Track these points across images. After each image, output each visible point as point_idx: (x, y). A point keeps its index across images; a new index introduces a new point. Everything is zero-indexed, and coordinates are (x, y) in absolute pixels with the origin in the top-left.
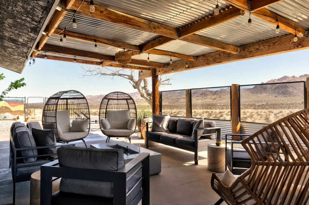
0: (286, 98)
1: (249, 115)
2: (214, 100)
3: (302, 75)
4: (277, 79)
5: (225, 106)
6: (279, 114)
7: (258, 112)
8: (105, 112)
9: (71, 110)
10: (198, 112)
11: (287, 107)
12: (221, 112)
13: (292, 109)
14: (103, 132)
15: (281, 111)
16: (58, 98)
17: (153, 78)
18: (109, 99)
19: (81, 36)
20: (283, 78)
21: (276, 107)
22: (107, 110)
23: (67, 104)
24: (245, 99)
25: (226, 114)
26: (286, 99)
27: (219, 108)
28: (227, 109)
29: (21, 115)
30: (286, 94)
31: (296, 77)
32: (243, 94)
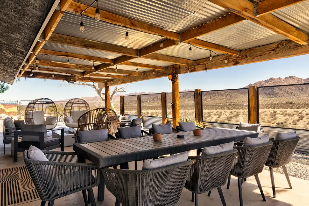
0: (272, 98)
1: (235, 114)
2: (205, 100)
3: (287, 77)
4: (264, 81)
5: (215, 106)
6: (263, 114)
7: (244, 112)
8: (70, 112)
9: (45, 111)
10: (188, 112)
11: (272, 107)
12: (210, 112)
13: (276, 109)
14: (67, 125)
15: (265, 111)
16: (34, 103)
17: (105, 88)
18: (72, 103)
19: (44, 69)
20: (269, 79)
21: (262, 107)
22: (72, 110)
23: (42, 107)
24: (234, 100)
25: (214, 114)
26: (272, 100)
27: (209, 108)
28: (216, 109)
29: (14, 115)
30: (273, 95)
31: (282, 79)
32: (232, 95)
